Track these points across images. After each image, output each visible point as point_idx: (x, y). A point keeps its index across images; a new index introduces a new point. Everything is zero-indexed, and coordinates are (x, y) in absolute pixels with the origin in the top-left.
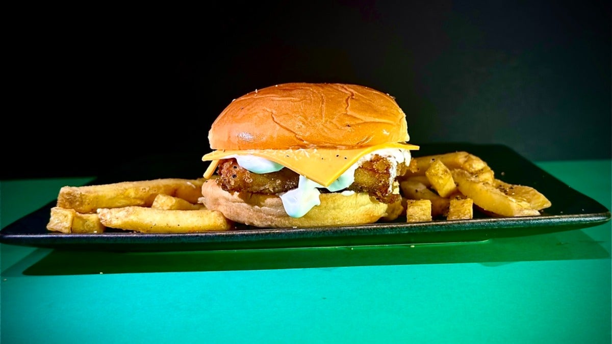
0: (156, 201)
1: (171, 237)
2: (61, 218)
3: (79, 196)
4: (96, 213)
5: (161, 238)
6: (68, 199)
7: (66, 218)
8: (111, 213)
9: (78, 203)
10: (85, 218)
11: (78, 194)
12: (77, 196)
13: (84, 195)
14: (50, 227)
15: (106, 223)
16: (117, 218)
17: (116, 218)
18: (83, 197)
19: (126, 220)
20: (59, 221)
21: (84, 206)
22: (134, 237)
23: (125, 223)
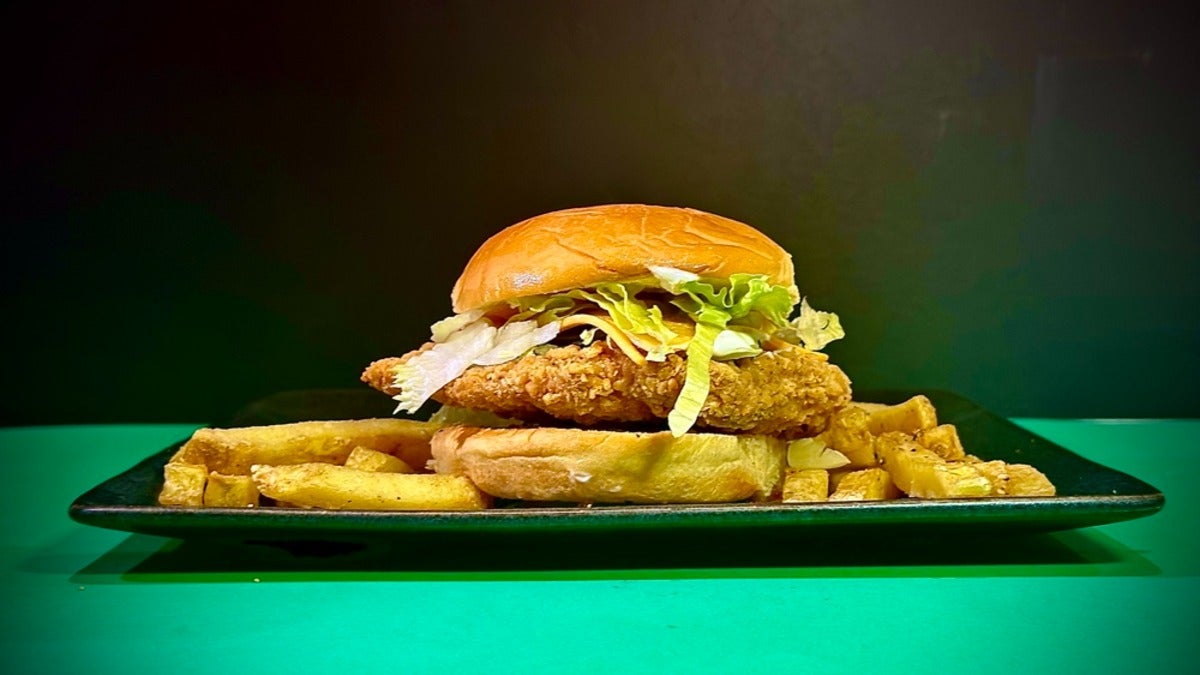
0: (353, 458)
1: (390, 517)
2: (186, 482)
3: (224, 451)
4: (249, 473)
5: (372, 518)
6: (204, 452)
7: (193, 482)
8: (278, 474)
9: (219, 462)
10: (228, 482)
11: (222, 447)
12: (221, 451)
13: (232, 450)
14: (161, 498)
15: (269, 490)
16: (289, 483)
17: (284, 482)
18: (231, 454)
19: (306, 485)
20: (181, 488)
21: (229, 468)
22: (323, 516)
23: (303, 491)
